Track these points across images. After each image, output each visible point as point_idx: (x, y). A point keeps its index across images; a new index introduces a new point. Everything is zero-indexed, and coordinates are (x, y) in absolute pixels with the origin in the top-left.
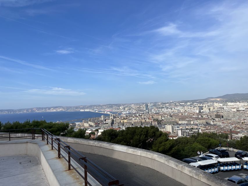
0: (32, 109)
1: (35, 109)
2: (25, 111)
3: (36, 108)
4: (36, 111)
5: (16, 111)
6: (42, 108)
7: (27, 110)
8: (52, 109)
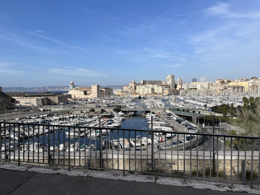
0: (44, 88)
1: (47, 87)
2: (37, 90)
3: (49, 86)
4: (49, 90)
5: (26, 89)
6: (55, 87)
7: (39, 88)
8: (66, 88)
